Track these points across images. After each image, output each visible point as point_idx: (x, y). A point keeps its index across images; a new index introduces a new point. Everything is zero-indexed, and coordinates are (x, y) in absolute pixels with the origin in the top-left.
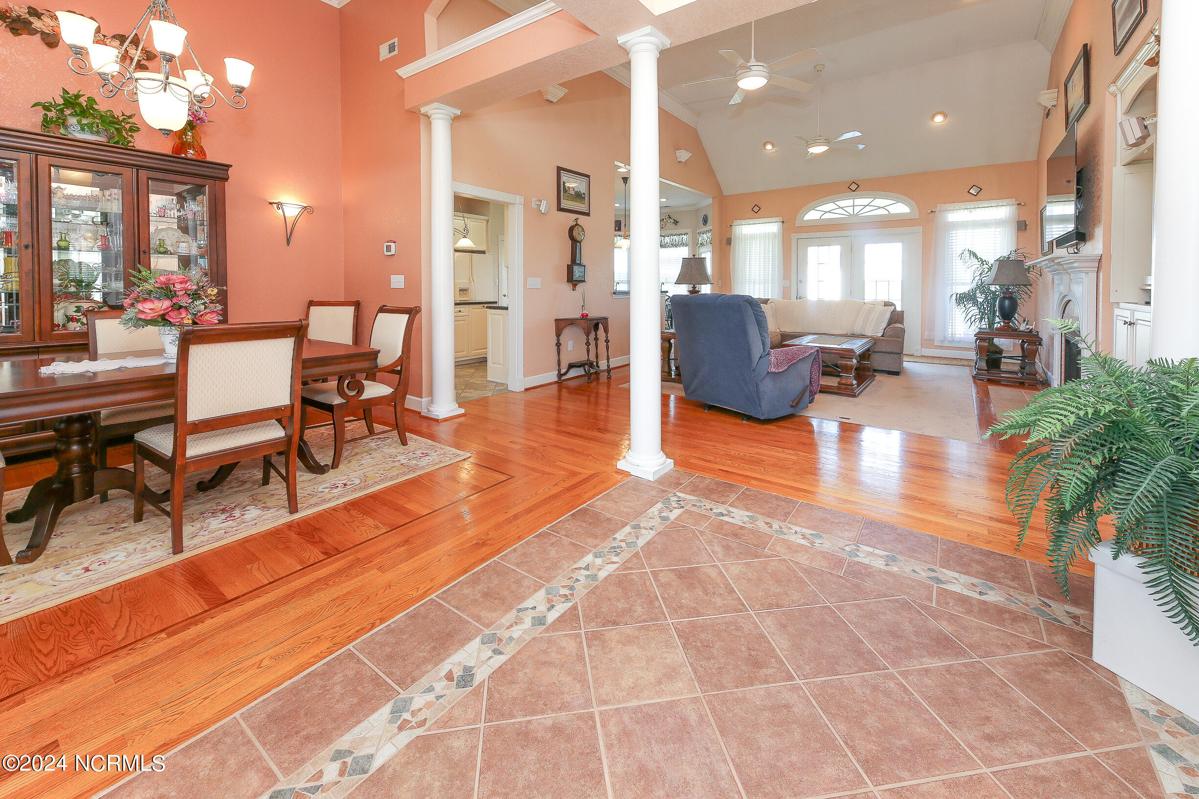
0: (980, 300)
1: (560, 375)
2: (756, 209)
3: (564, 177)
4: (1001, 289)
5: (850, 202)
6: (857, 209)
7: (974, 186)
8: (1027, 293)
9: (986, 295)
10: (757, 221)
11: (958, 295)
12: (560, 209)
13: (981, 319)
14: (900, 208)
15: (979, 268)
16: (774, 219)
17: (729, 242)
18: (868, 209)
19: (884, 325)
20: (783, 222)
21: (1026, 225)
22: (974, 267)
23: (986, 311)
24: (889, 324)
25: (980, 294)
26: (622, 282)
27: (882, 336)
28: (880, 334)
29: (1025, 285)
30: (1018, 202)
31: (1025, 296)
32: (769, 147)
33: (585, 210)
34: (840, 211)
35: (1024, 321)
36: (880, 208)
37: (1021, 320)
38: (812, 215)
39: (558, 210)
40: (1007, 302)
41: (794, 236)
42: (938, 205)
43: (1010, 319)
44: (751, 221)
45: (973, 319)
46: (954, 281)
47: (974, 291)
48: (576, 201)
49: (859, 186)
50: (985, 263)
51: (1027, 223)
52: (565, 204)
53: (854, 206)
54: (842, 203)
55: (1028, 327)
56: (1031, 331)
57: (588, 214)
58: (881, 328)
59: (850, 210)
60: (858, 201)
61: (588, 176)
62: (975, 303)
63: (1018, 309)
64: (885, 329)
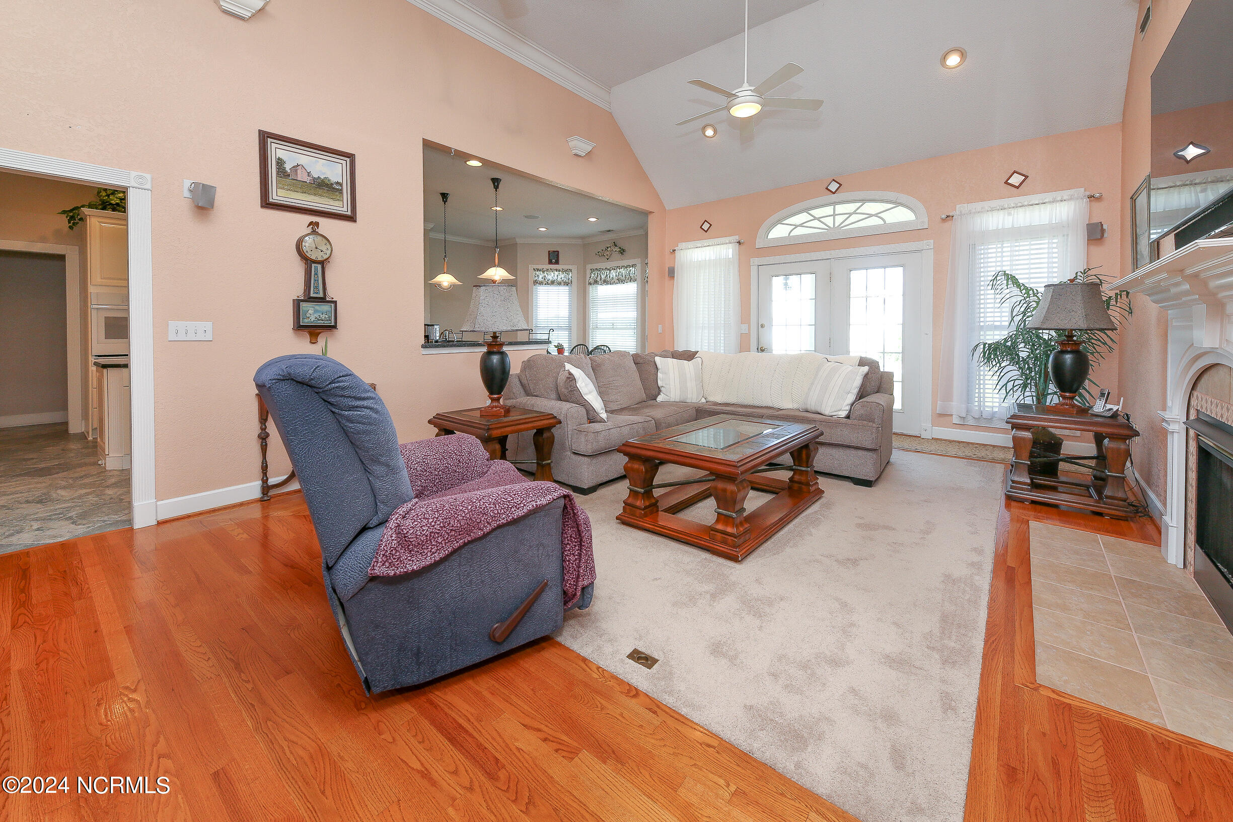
0: (1023, 355)
1: (266, 488)
2: (706, 226)
3: (277, 151)
4: (1059, 336)
5: (829, 210)
6: (839, 219)
7: (1015, 172)
8: (1105, 344)
9: (1033, 345)
10: (706, 242)
11: (987, 345)
12: (266, 203)
13: (1025, 386)
14: (901, 215)
15: (1023, 302)
16: (727, 240)
17: (671, 273)
18: (854, 218)
19: (851, 398)
20: (739, 243)
21: (1103, 231)
22: (1014, 300)
23: (1033, 374)
24: (862, 394)
25: (1022, 345)
26: (560, 328)
27: (848, 417)
28: (843, 414)
29: (1102, 330)
30: (1088, 193)
31: (1102, 349)
32: (709, 132)
33: (345, 210)
34: (816, 223)
35: (1102, 395)
36: (871, 216)
37: (1095, 391)
38: (779, 232)
39: (262, 207)
40: (1068, 358)
41: (755, 261)
42: (958, 206)
43: (1074, 391)
44: (699, 244)
45: (1010, 385)
46: (982, 324)
47: (1013, 338)
48: (315, 195)
49: (841, 185)
50: (1031, 292)
51: (1105, 227)
52: (277, 195)
53: (834, 215)
54: (817, 212)
55: (1109, 406)
56: (1115, 415)
57: (351, 218)
58: (846, 403)
59: (829, 221)
60: (840, 208)
61: (351, 157)
62: (1014, 358)
63: (1090, 371)
64: (852, 405)
